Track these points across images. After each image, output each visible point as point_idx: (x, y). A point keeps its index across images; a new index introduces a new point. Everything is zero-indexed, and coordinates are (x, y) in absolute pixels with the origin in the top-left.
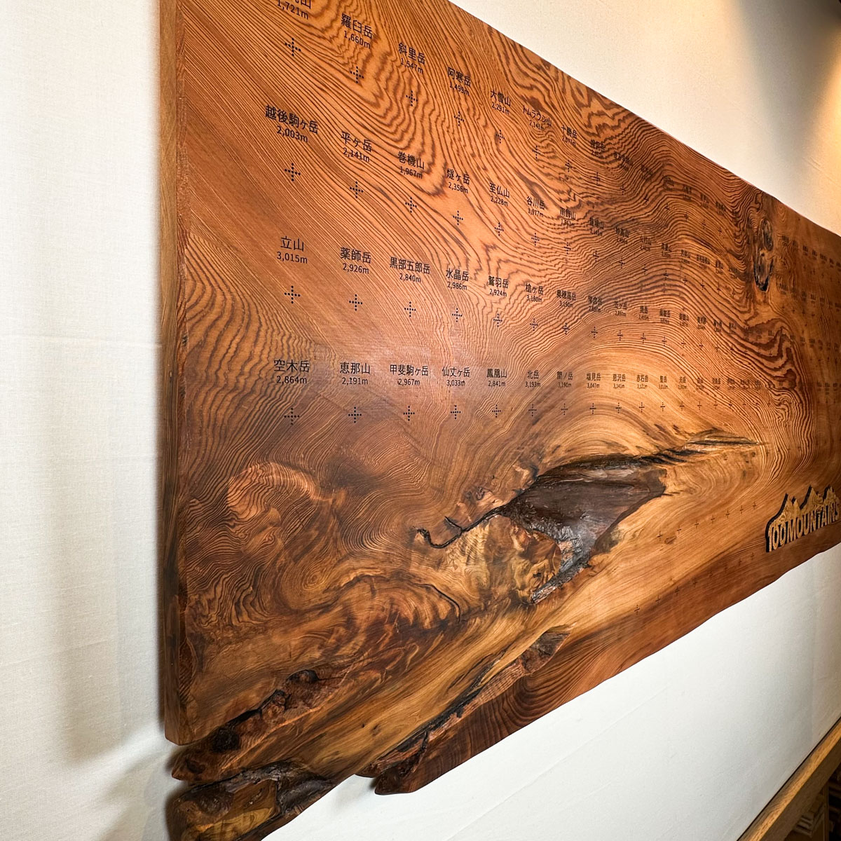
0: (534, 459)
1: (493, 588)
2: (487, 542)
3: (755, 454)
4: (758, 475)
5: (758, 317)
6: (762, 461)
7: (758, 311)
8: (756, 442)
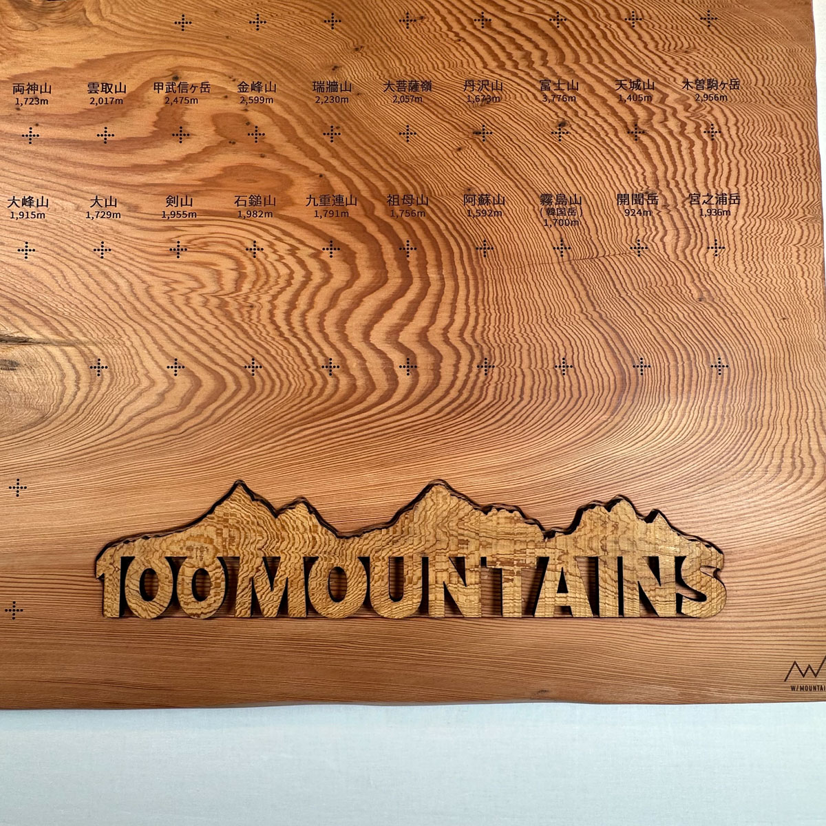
3: (17, 365)
4: (39, 416)
5: (22, 57)
6: (63, 385)
7: (21, 45)
8: (20, 335)
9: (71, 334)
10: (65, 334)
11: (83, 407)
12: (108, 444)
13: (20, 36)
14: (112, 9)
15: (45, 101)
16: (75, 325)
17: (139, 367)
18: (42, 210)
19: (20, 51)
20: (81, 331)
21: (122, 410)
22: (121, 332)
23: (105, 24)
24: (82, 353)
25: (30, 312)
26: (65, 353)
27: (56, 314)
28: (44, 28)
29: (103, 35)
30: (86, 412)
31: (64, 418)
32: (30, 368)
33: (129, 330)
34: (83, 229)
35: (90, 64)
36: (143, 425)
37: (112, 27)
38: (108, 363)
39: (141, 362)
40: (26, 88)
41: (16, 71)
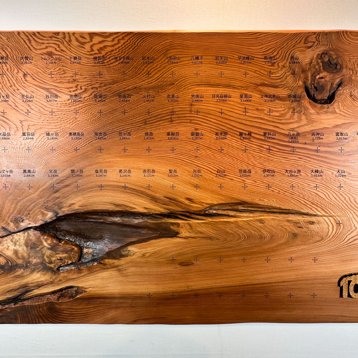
0: (56, 208)
1: (30, 259)
2: (26, 240)
3: (314, 223)
4: (321, 238)
5: (314, 124)
6: (329, 229)
7: (314, 120)
8: (315, 214)
9: (331, 213)
10: (329, 213)
11: (335, 236)
12: (342, 247)
13: (314, 117)
14: (343, 108)
15: (322, 139)
16: (332, 211)
17: (352, 224)
18: (322, 174)
19: (314, 121)
20: (334, 212)
21: (347, 236)
22: (346, 213)
23: (341, 113)
24: (334, 219)
25: (318, 207)
26: (329, 219)
27: (326, 207)
28: (322, 114)
29: (340, 116)
30: (336, 237)
31: (329, 239)
32: (318, 224)
33: (349, 213)
34: (335, 180)
35: (337, 126)
36: (353, 241)
37: (343, 114)
38: (342, 222)
39: (353, 222)
40: (316, 134)
41: (313, 128)
